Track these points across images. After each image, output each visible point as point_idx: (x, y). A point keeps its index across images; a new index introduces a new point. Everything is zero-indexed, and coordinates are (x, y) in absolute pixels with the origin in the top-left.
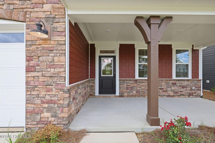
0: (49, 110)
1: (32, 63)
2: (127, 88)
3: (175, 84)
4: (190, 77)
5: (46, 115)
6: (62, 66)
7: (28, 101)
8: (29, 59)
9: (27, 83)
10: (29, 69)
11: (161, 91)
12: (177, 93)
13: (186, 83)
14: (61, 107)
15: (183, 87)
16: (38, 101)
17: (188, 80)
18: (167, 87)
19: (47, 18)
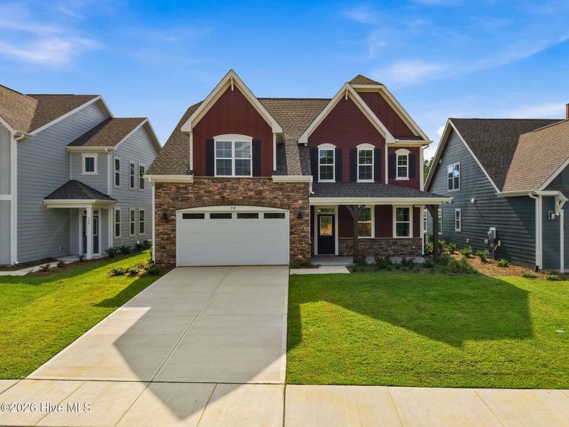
0: (301, 254)
1: (293, 230)
2: (347, 248)
3: (396, 243)
4: (411, 236)
5: (300, 256)
6: (308, 232)
7: (291, 249)
8: (291, 228)
9: (291, 240)
10: (291, 233)
11: (381, 250)
12: (397, 252)
13: (407, 242)
14: (307, 252)
15: (404, 246)
16: (296, 250)
17: (408, 239)
18: (388, 246)
19: (301, 208)
